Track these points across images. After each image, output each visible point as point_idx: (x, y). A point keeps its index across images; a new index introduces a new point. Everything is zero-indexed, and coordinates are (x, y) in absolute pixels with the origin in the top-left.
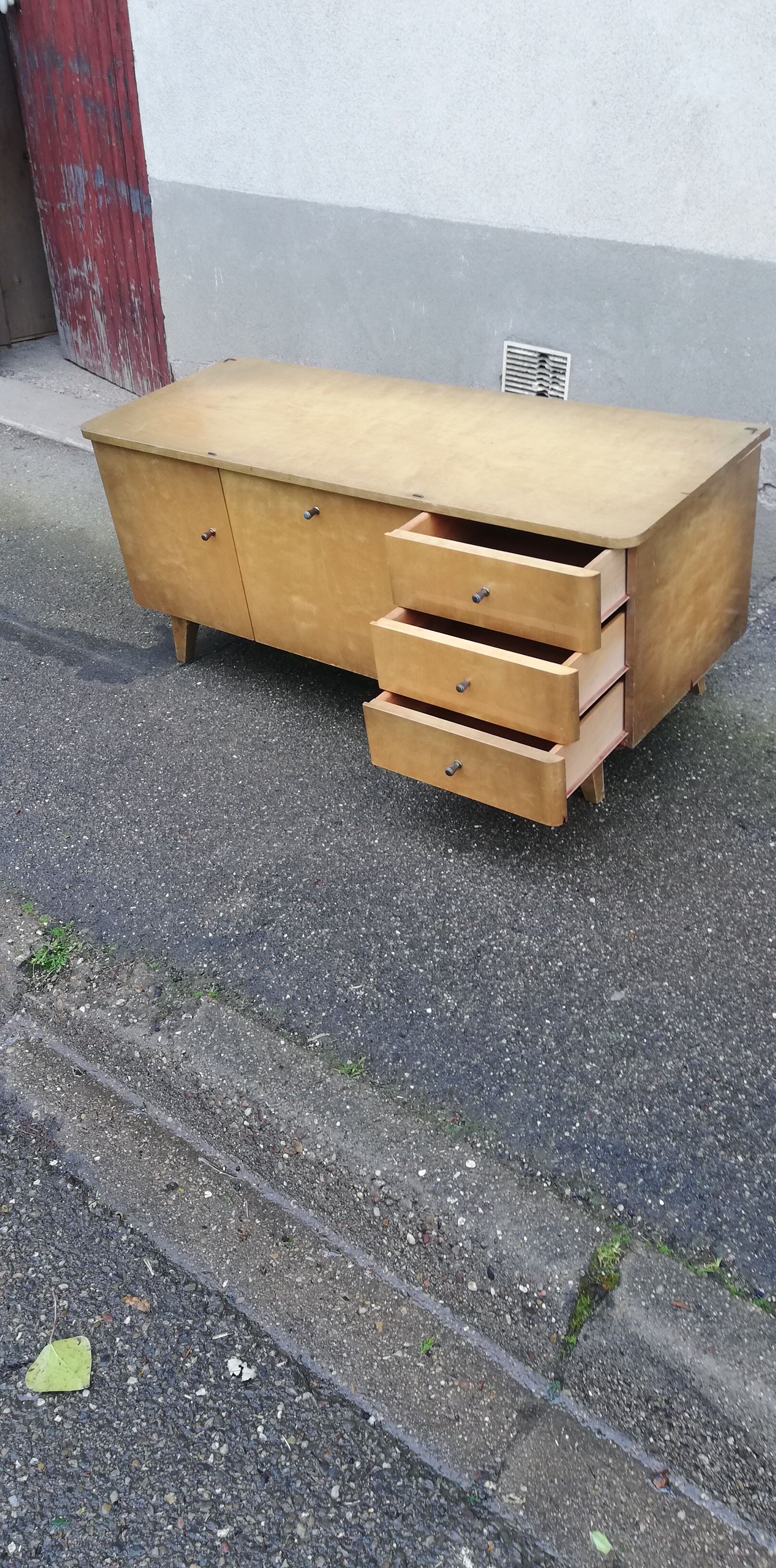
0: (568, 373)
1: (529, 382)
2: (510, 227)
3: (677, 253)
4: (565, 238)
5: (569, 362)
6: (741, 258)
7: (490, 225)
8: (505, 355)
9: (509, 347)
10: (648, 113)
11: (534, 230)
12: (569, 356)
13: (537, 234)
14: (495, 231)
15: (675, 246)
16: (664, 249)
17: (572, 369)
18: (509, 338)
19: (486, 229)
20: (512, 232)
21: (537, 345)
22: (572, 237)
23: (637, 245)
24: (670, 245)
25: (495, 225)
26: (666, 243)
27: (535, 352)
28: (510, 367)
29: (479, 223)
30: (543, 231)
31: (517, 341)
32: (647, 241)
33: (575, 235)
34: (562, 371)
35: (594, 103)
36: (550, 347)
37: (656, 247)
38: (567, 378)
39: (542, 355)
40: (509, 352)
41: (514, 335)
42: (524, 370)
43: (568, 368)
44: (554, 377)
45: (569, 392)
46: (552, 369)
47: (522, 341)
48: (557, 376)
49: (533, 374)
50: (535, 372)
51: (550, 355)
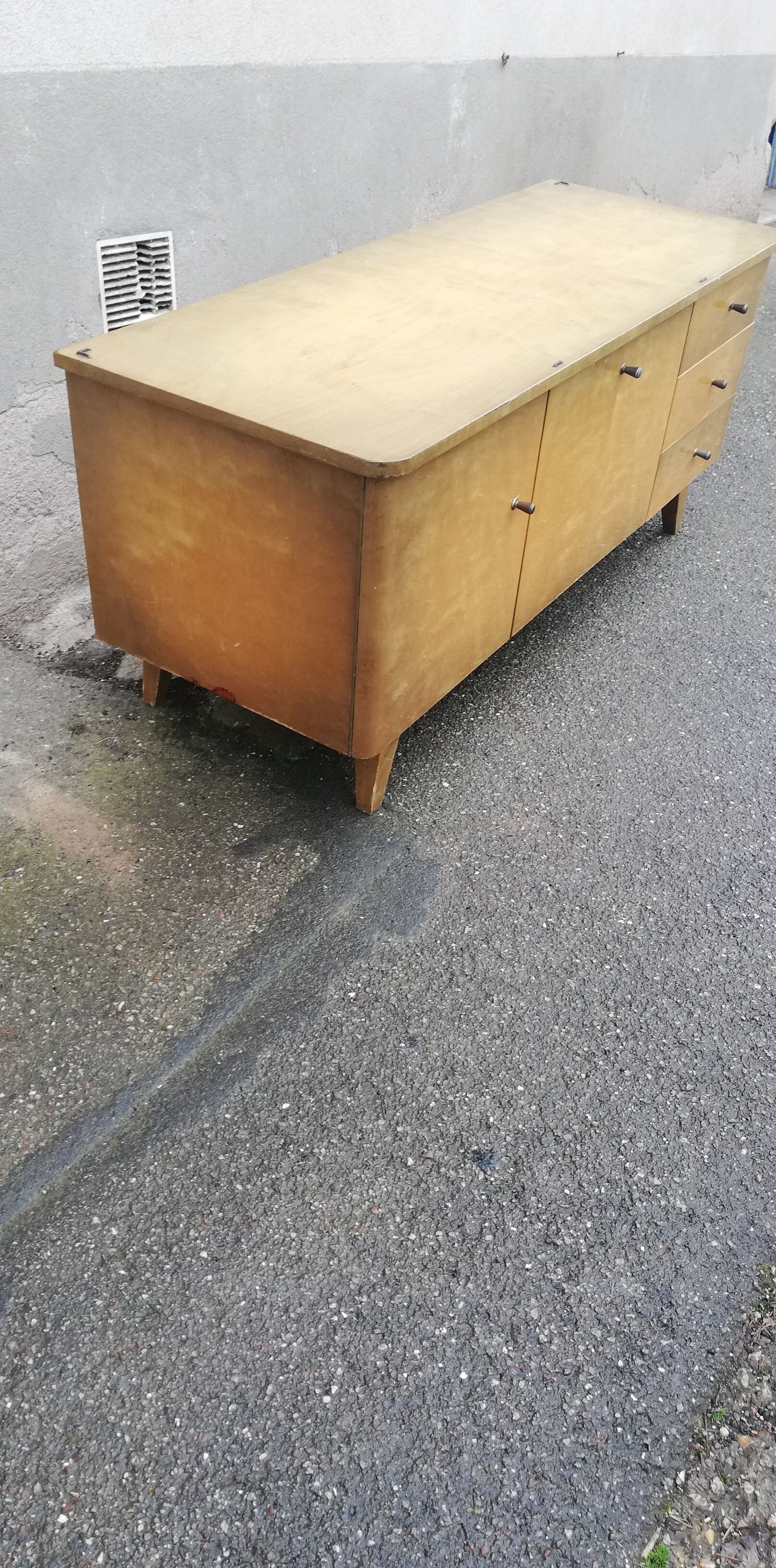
0: (171, 259)
1: (131, 289)
2: (84, 68)
3: (253, 70)
4: (149, 71)
5: (170, 243)
6: (300, 65)
7: (58, 69)
8: (101, 262)
9: (102, 248)
11: (112, 67)
12: (168, 234)
13: (117, 72)
14: (67, 78)
15: (250, 61)
16: (241, 67)
17: (175, 250)
18: (102, 237)
19: (53, 77)
20: (88, 75)
21: (136, 233)
22: (155, 68)
23: (219, 67)
24: (246, 61)
25: (64, 69)
26: (241, 59)
27: (130, 244)
28: (108, 278)
29: (42, 69)
30: (123, 67)
31: (111, 237)
32: (228, 60)
33: (159, 65)
34: (163, 259)
36: (149, 230)
37: (235, 66)
38: (171, 266)
39: (140, 245)
40: (104, 257)
41: (107, 230)
42: (125, 274)
43: (171, 251)
44: (157, 270)
45: (176, 283)
46: (154, 261)
47: (118, 234)
48: (160, 267)
49: (134, 277)
50: (136, 272)
51: (148, 241)
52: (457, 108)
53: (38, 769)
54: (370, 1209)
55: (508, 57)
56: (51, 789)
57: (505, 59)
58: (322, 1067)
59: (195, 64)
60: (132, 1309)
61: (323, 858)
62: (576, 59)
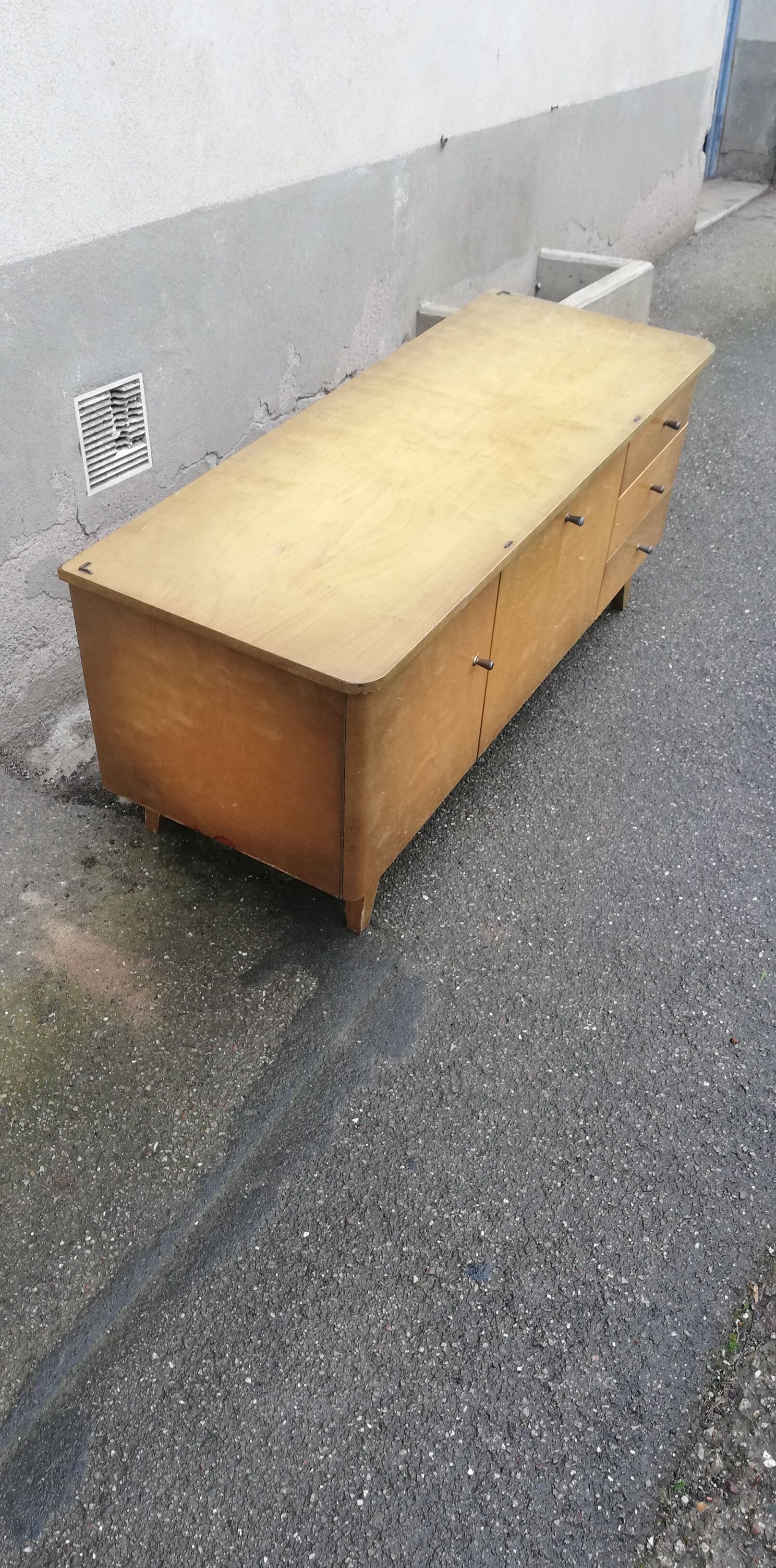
0: (143, 397)
1: (108, 432)
3: (208, 212)
4: (114, 237)
5: (141, 383)
6: (252, 196)
7: (32, 255)
8: (79, 415)
9: (80, 403)
10: (162, 65)
12: (139, 376)
13: (85, 245)
14: (40, 261)
15: (206, 205)
16: (198, 212)
17: (145, 388)
18: (80, 392)
19: (27, 264)
20: (59, 254)
21: (109, 382)
22: (119, 233)
23: (177, 217)
24: (201, 205)
25: (37, 254)
26: (197, 204)
27: (105, 393)
28: (86, 427)
29: (18, 259)
30: (90, 239)
31: (88, 391)
32: (185, 209)
33: (122, 230)
34: (135, 399)
35: (113, 64)
36: (122, 377)
37: (192, 213)
38: (143, 404)
39: (112, 391)
40: (82, 409)
41: (84, 386)
42: (101, 421)
43: (142, 390)
44: (130, 409)
45: (148, 417)
46: (126, 402)
47: (93, 387)
48: (132, 406)
49: (110, 420)
50: (111, 415)
51: (122, 386)
52: (400, 196)
53: (58, 909)
54: (384, 1327)
55: (446, 140)
56: (71, 928)
57: (443, 142)
58: (334, 1194)
59: (155, 220)
60: (193, 1434)
61: (321, 983)
62: (512, 123)
